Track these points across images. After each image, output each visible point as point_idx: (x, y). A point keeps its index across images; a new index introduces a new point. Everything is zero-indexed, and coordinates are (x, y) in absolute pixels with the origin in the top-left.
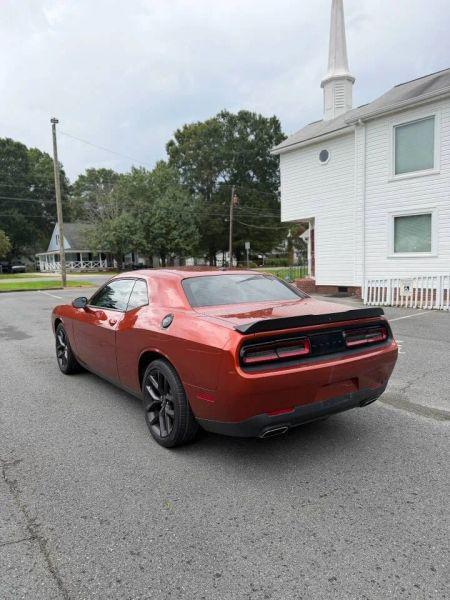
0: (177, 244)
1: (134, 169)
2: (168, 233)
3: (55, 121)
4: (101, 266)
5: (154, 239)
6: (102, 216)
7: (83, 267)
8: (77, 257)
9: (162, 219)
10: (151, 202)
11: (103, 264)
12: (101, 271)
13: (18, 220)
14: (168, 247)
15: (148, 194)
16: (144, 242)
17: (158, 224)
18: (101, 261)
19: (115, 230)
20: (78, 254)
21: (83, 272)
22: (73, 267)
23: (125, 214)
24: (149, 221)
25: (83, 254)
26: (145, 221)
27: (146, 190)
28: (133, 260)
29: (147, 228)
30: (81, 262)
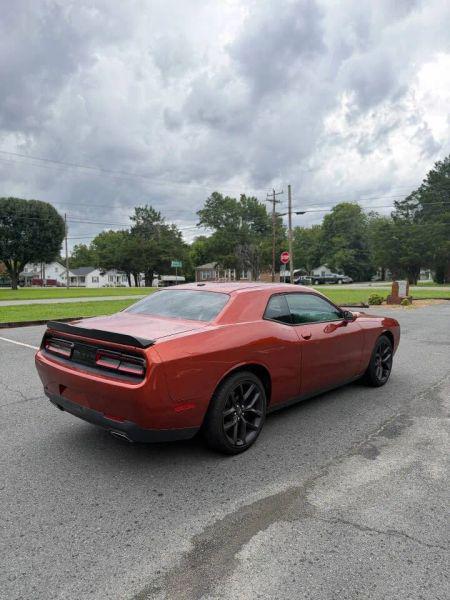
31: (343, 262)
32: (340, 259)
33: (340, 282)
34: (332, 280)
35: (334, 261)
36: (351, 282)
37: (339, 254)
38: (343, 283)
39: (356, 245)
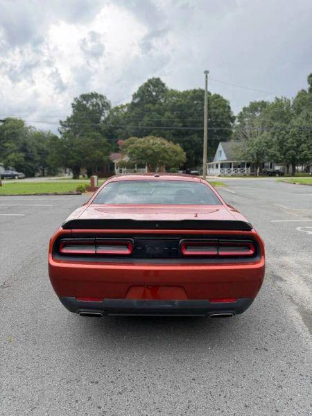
0: (305, 155)
1: (276, 98)
2: (298, 146)
3: (206, 72)
4: (246, 172)
5: (287, 150)
6: (248, 136)
7: (233, 173)
8: (230, 165)
9: (294, 135)
10: (287, 123)
11: (247, 170)
12: (245, 176)
13: (197, 141)
14: (298, 157)
15: (285, 117)
16: (278, 154)
17: (290, 140)
18: (246, 168)
19: (256, 145)
20: (231, 164)
21: (232, 176)
22: (226, 173)
23: (265, 133)
24: (284, 138)
25: (234, 163)
26: (280, 138)
27: (285, 114)
28: (271, 168)
29: (281, 143)
30: (232, 169)
31: (16, 162)
32: (13, 160)
33: (17, 177)
34: (10, 176)
35: (9, 161)
36: (24, 178)
37: (12, 156)
38: (19, 178)
39: (24, 149)
